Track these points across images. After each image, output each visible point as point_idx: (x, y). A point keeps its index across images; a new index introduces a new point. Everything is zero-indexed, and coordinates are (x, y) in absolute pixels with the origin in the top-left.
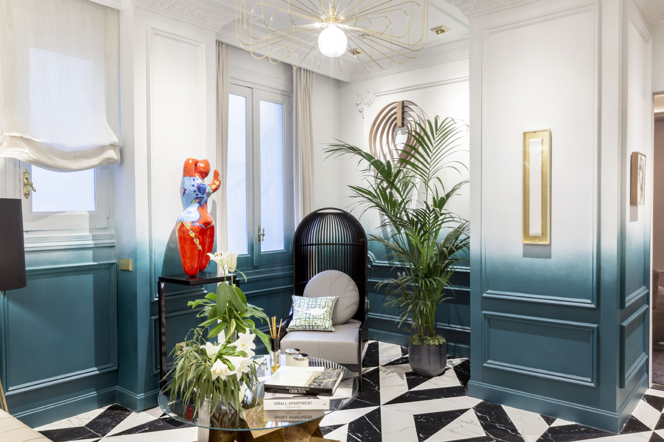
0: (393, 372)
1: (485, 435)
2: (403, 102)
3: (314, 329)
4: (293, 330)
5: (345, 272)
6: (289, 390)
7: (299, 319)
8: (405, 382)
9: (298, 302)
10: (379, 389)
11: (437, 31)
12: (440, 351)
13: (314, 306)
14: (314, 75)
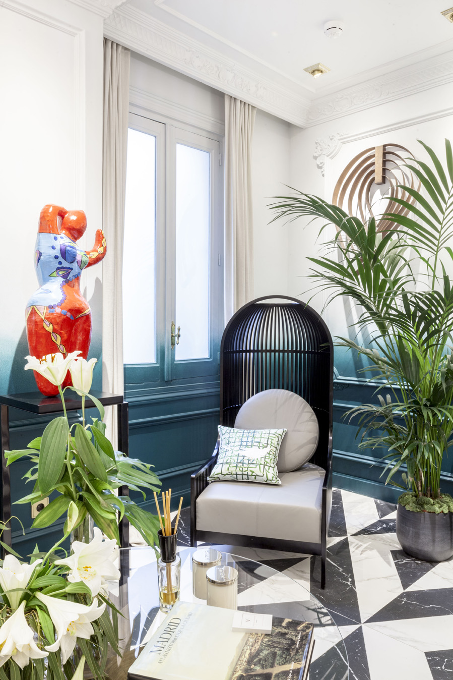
2: (384, 146)
3: (249, 480)
4: (219, 481)
5: (296, 392)
7: (227, 463)
8: (393, 570)
9: (227, 436)
10: (353, 582)
11: (451, 17)
12: (451, 522)
13: (250, 444)
14: (255, 112)
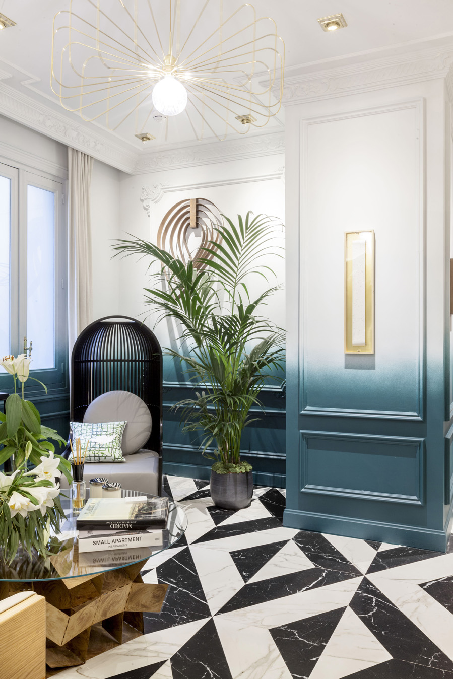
0: (192, 508)
1: (314, 567)
2: (197, 199)
3: (100, 461)
5: (135, 394)
6: (109, 525)
8: (209, 516)
9: (79, 429)
11: (243, 120)
12: (247, 479)
13: (100, 433)
14: (93, 161)
